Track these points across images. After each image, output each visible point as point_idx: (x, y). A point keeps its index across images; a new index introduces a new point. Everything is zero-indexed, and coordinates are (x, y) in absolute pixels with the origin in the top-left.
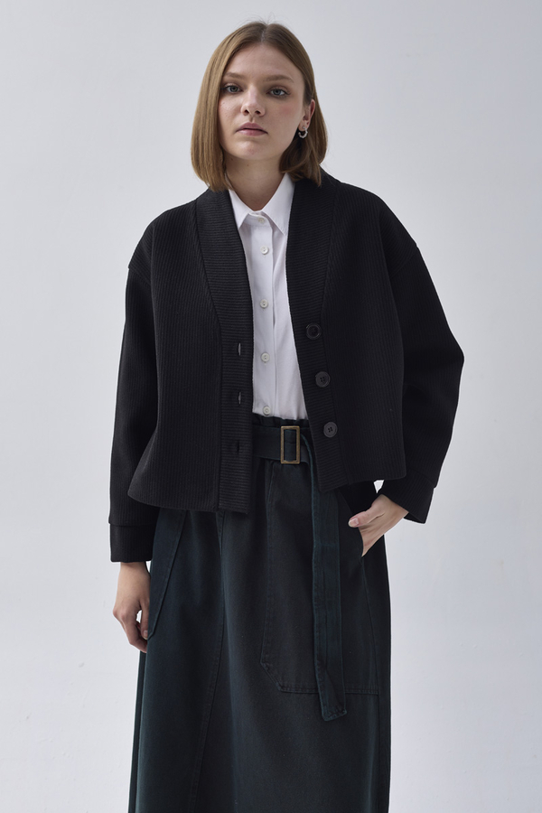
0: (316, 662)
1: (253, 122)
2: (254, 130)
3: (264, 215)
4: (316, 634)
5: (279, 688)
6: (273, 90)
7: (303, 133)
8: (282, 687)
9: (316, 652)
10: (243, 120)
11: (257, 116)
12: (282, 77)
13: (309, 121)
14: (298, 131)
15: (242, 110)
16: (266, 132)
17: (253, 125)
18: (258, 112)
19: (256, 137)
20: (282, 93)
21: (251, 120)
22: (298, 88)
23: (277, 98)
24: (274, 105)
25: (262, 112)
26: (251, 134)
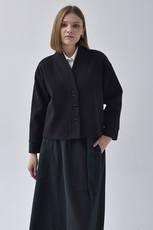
0: (89, 183)
1: (70, 35)
2: (70, 37)
3: (72, 59)
4: (88, 176)
5: (78, 191)
6: (75, 26)
7: (82, 36)
8: (79, 190)
9: (88, 181)
10: (67, 34)
11: (71, 33)
12: (78, 22)
13: (84, 33)
14: (81, 36)
15: (67, 31)
16: (73, 37)
17: (70, 36)
18: (71, 32)
19: (71, 39)
20: (77, 26)
21: (69, 34)
22: (81, 25)
23: (76, 28)
24: (75, 30)
25: (72, 32)
26: (69, 38)
